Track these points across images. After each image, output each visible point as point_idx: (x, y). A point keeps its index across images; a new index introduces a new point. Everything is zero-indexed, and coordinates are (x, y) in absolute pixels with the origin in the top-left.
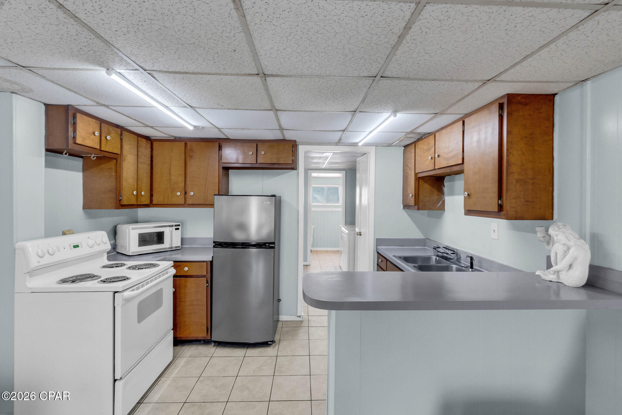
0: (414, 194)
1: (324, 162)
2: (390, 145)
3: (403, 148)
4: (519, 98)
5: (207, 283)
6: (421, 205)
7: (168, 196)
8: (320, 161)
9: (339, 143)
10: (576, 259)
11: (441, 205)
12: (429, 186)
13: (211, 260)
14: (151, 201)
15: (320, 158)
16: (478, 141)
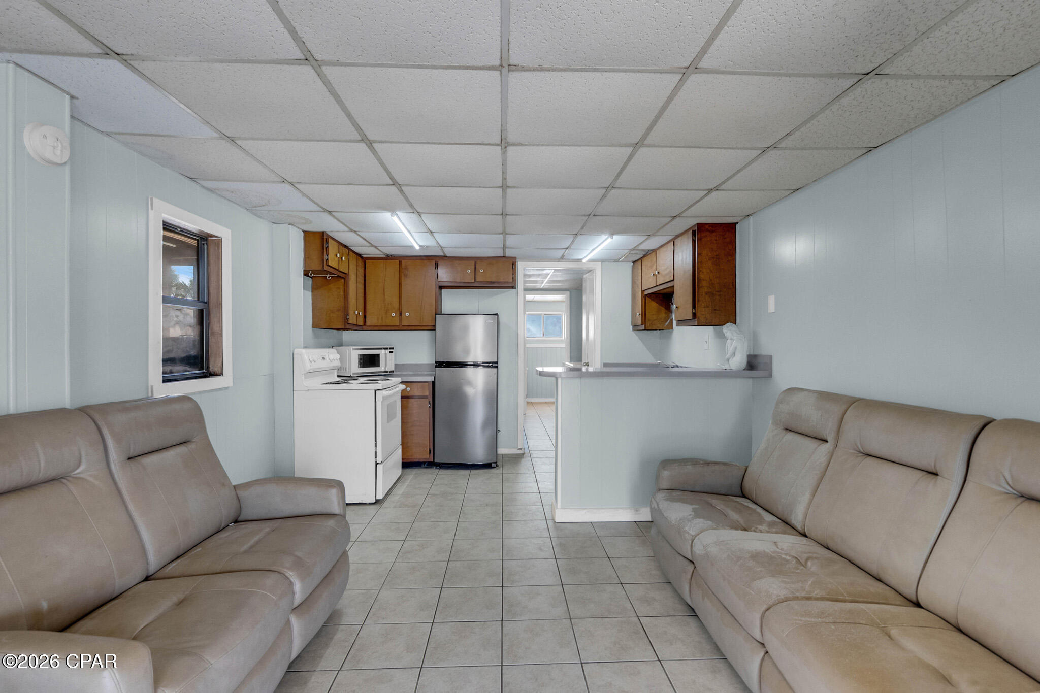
0: (641, 313)
1: (542, 280)
2: (617, 261)
3: (632, 264)
4: (707, 227)
5: (429, 403)
6: (648, 324)
7: (382, 317)
8: (539, 279)
9: (562, 258)
10: (736, 348)
11: (669, 323)
12: (656, 304)
13: (433, 380)
14: (365, 322)
15: (539, 275)
16: (682, 260)
